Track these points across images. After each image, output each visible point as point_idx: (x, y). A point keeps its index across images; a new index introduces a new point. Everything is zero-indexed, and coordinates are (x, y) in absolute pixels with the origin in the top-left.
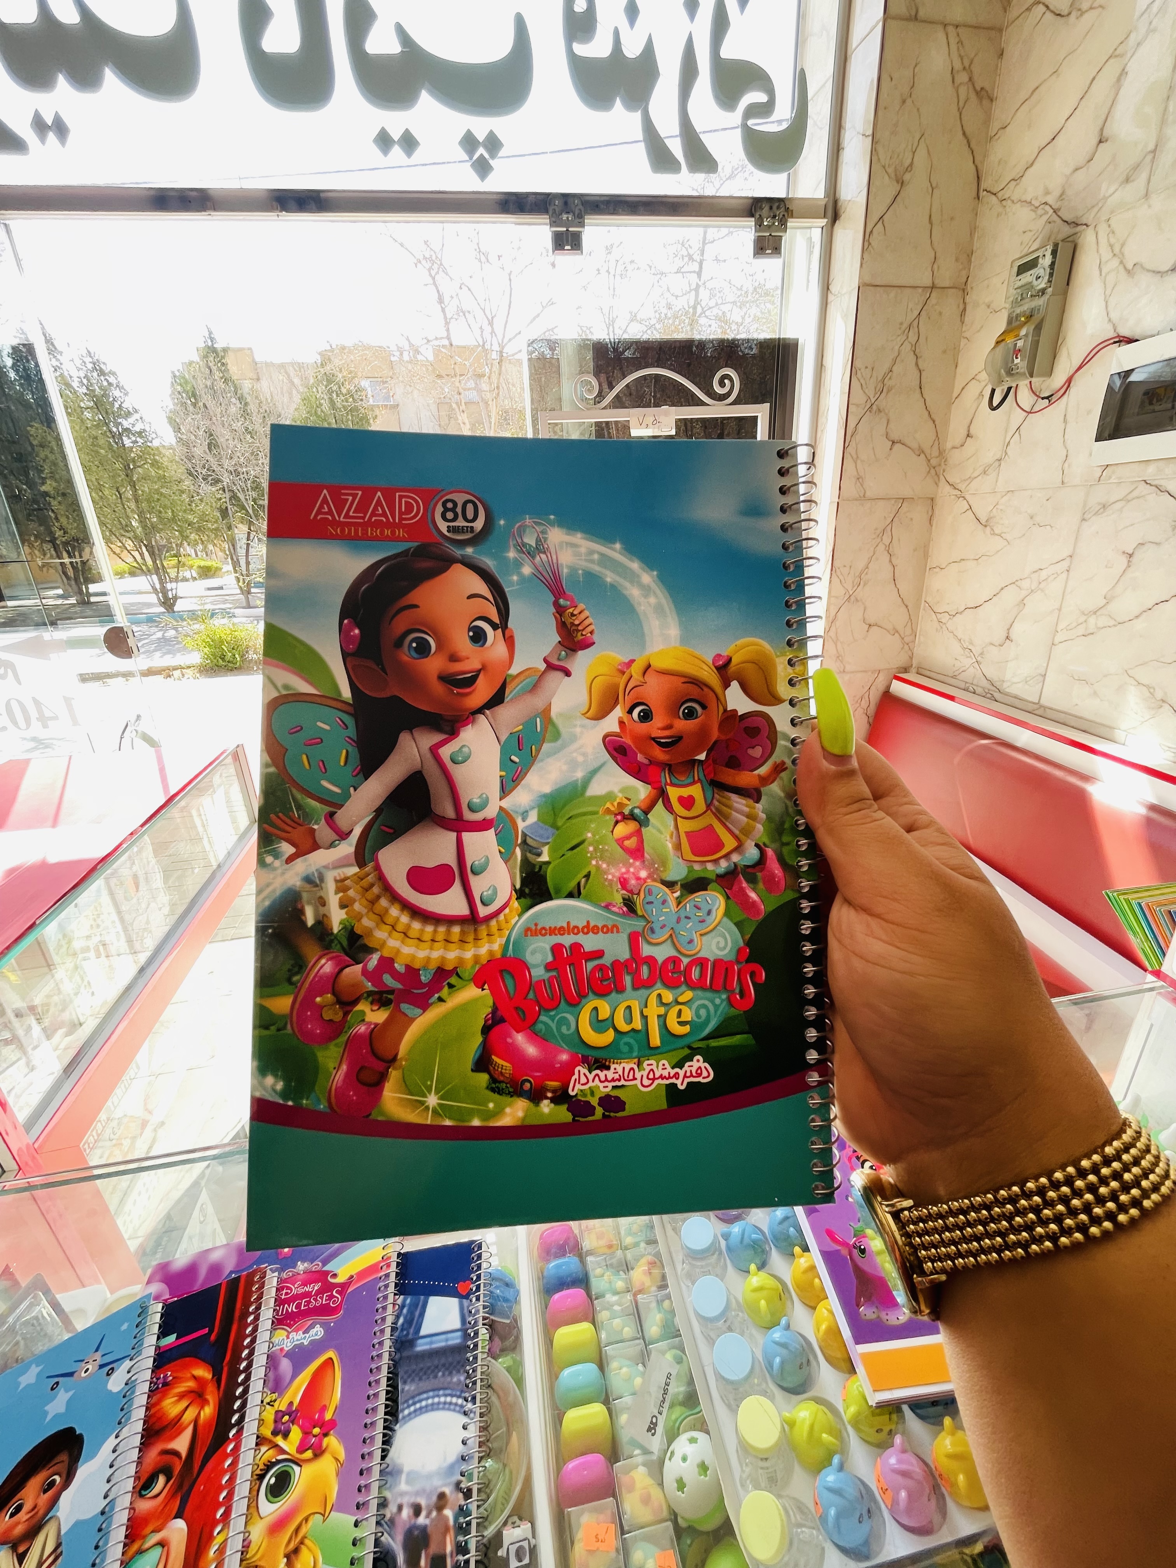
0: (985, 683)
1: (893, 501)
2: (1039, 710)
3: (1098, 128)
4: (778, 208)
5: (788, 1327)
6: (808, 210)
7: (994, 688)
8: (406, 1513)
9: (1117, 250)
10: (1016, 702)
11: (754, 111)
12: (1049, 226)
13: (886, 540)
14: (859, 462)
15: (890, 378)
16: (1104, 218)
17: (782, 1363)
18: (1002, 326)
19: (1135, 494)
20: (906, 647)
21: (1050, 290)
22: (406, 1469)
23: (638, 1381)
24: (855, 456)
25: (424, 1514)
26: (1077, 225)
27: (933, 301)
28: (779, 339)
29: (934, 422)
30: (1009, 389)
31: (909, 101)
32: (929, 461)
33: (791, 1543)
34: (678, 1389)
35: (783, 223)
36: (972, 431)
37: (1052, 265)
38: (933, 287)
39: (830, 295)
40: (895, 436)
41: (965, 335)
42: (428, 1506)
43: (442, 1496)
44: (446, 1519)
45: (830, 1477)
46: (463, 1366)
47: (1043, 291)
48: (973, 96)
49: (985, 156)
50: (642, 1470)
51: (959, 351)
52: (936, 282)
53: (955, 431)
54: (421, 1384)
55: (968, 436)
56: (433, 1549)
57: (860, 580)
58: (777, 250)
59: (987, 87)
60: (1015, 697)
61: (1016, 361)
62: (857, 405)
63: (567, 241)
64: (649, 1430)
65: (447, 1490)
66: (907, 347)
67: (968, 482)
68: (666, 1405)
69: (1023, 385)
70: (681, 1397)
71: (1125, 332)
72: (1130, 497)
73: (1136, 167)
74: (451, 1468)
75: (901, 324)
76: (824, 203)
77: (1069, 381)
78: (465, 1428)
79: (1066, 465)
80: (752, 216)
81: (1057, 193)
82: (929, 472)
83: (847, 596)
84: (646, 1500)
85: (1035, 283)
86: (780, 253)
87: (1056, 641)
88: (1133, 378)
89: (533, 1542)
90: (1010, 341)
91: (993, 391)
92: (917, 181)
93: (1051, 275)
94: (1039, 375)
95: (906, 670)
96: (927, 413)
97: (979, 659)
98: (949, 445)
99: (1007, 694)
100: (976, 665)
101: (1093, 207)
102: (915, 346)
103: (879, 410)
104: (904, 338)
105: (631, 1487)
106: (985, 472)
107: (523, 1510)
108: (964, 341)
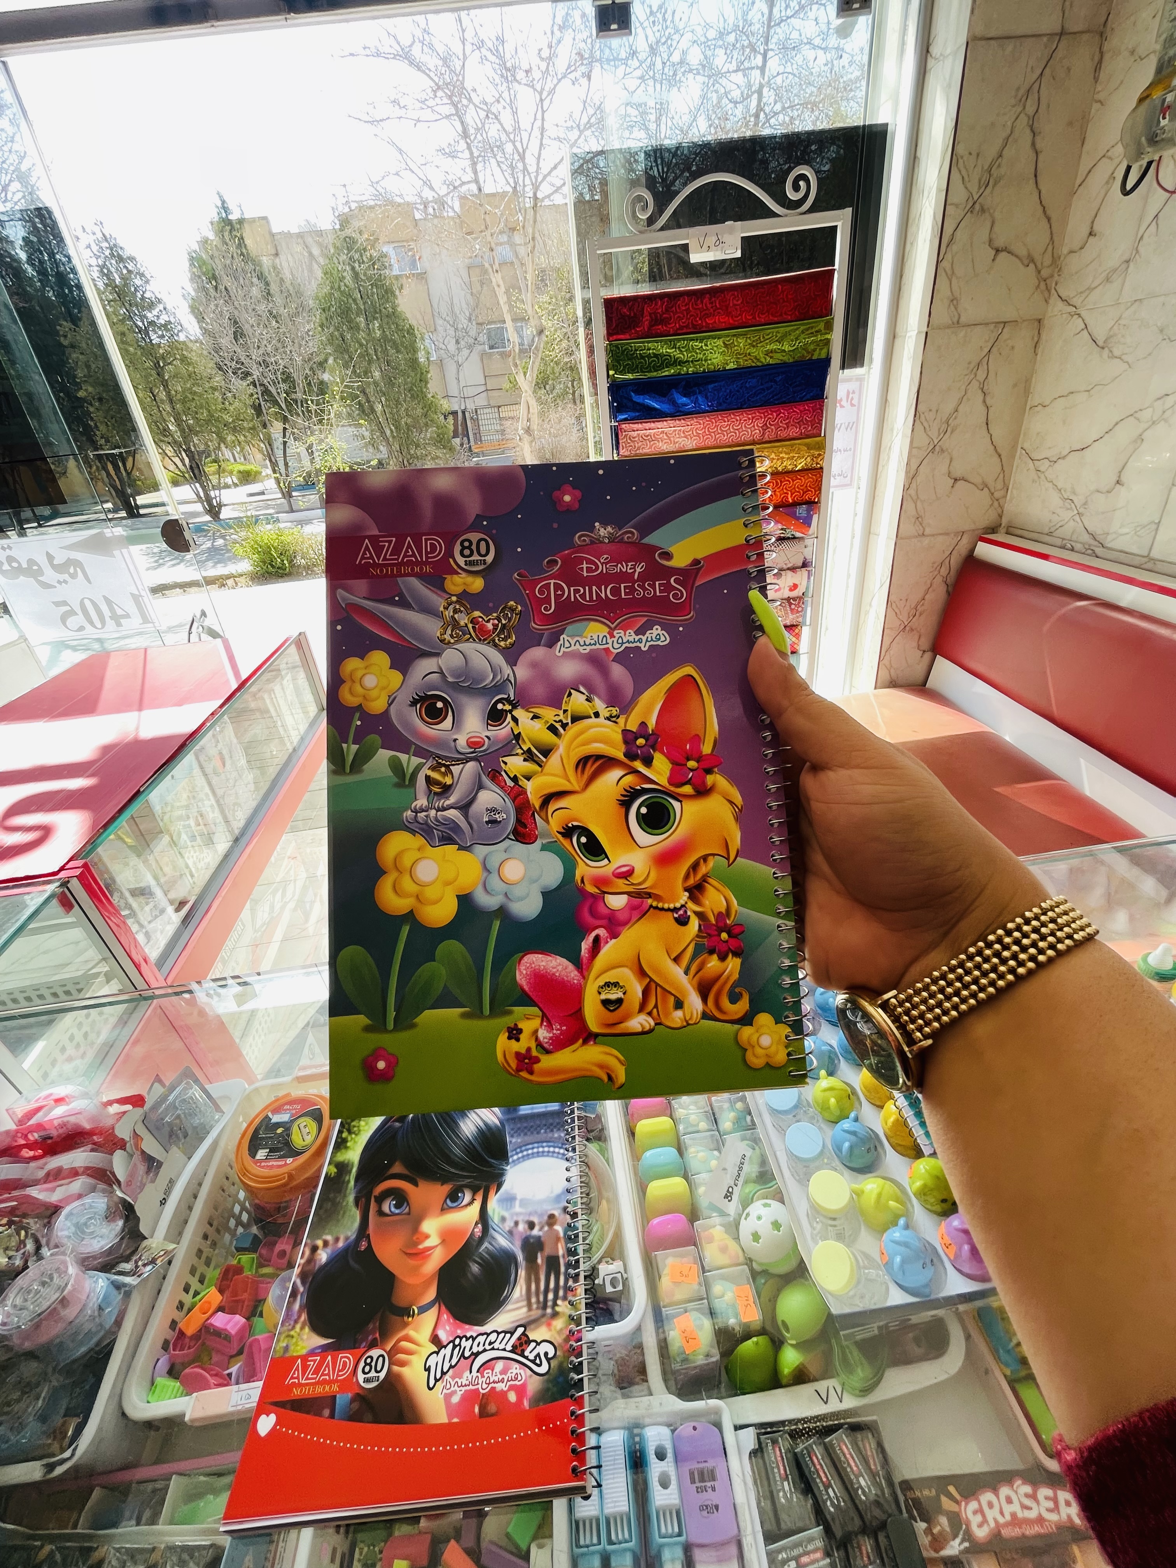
0: (1086, 538)
1: (992, 326)
2: (1149, 563)
5: (856, 1120)
7: (1096, 543)
8: (522, 1227)
10: (1121, 556)
13: (981, 375)
14: (954, 281)
15: (999, 166)
17: (851, 1148)
18: (1148, 77)
20: (996, 503)
22: (519, 1197)
23: (714, 1163)
24: (949, 272)
25: (537, 1228)
27: (1060, 54)
28: (864, 126)
29: (1049, 219)
30: (1150, 164)
32: (1039, 272)
33: (858, 1282)
34: (751, 1169)
36: (1095, 227)
38: (1062, 33)
39: (929, 59)
40: (1000, 243)
41: (1096, 97)
42: (540, 1223)
43: (551, 1216)
44: (557, 1232)
45: (896, 1234)
46: (563, 1126)
50: (718, 1228)
51: (1088, 122)
52: (1066, 25)
53: (1076, 227)
54: (526, 1138)
55: (1091, 234)
56: (548, 1251)
57: (947, 427)
60: (1121, 551)
61: (1163, 123)
62: (957, 206)
63: (614, 18)
64: (726, 1197)
65: (556, 1213)
66: (1023, 120)
67: (1084, 295)
68: (741, 1179)
69: (1168, 156)
70: (754, 1175)
74: (558, 1198)
75: (1018, 89)
78: (567, 1170)
82: (1038, 286)
83: (931, 447)
84: (724, 1250)
86: (870, 7)
89: (625, 1276)
90: (1157, 95)
91: (1129, 168)
95: (993, 530)
96: (1040, 209)
97: (1081, 510)
98: (1065, 251)
99: (1109, 547)
100: (1077, 518)
102: (1033, 118)
103: (983, 210)
104: (1020, 109)
105: (711, 1240)
106: (1108, 279)
107: (615, 1252)
108: (1096, 106)
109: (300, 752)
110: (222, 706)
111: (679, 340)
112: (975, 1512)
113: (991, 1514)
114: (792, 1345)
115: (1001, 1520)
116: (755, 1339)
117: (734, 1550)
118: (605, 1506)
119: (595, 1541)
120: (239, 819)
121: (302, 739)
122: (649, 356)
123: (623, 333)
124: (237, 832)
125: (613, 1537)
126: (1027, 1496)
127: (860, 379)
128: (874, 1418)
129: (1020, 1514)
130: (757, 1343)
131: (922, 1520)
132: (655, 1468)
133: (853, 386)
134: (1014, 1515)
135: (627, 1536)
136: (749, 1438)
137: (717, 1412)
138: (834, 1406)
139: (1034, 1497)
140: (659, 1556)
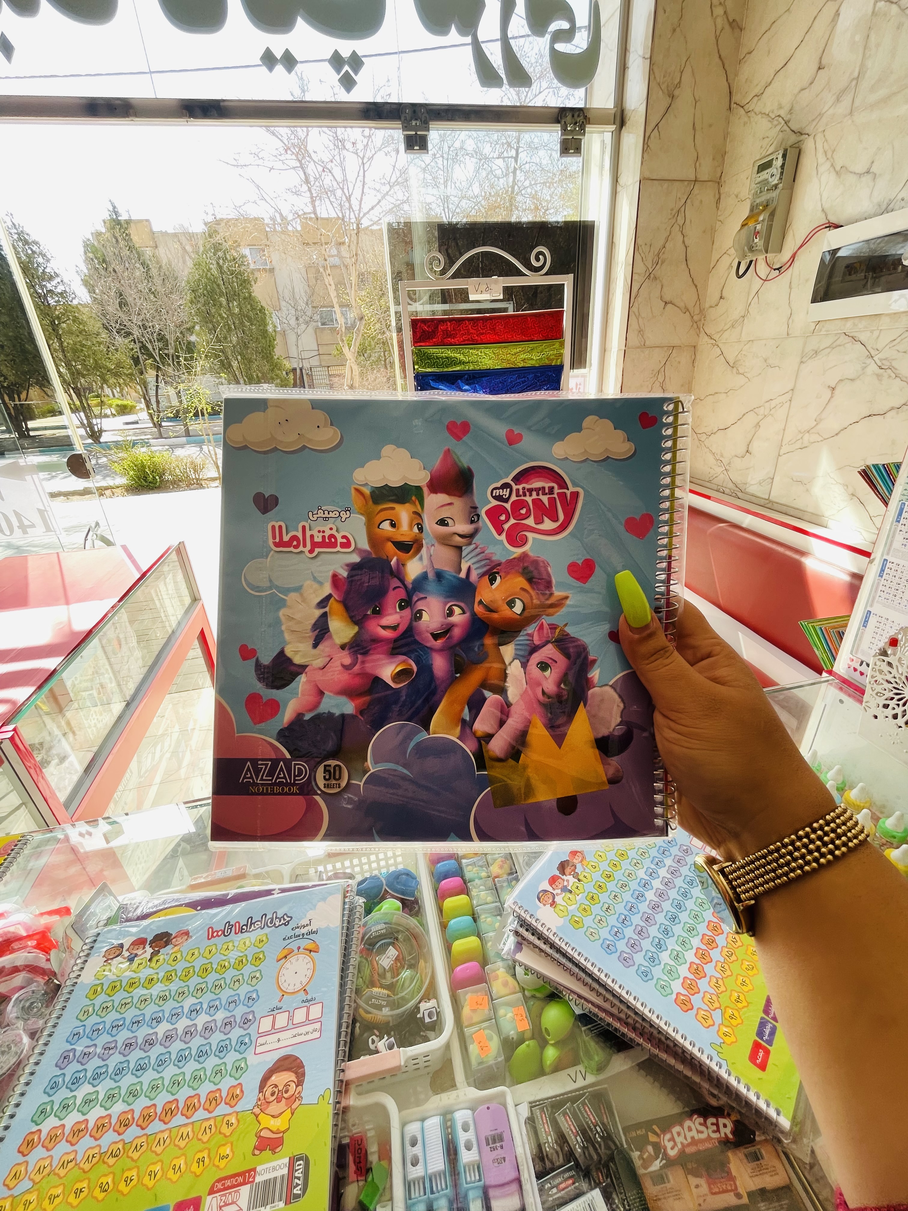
0: (731, 485)
1: (666, 349)
2: (769, 504)
3: (818, 59)
4: (579, 116)
6: (602, 119)
7: (737, 489)
9: (829, 156)
10: (754, 499)
11: (559, 36)
12: (781, 135)
13: (661, 379)
14: (640, 320)
15: (664, 253)
16: (821, 129)
18: (746, 213)
19: (838, 342)
21: (781, 186)
23: (497, 924)
24: (637, 314)
26: (802, 134)
27: (696, 191)
28: (580, 221)
29: (696, 286)
30: (751, 262)
31: (678, 30)
32: (692, 317)
35: (582, 128)
36: (724, 295)
37: (783, 165)
38: (695, 181)
39: (618, 186)
40: (667, 298)
41: (719, 218)
47: (776, 186)
48: (727, 27)
49: (736, 75)
50: (501, 969)
51: (715, 232)
52: (698, 176)
53: (712, 293)
55: (721, 298)
58: (578, 150)
59: (738, 19)
60: (752, 495)
61: (756, 241)
62: (639, 274)
63: (416, 142)
66: (676, 228)
67: (720, 334)
69: (761, 258)
71: (834, 220)
72: (834, 345)
73: (843, 91)
75: (672, 210)
76: (613, 112)
77: (794, 256)
79: (790, 321)
80: (558, 122)
81: (787, 108)
82: (692, 326)
84: (505, 984)
85: (770, 180)
86: (580, 153)
87: (782, 452)
88: (840, 254)
89: (438, 1010)
90: (751, 224)
91: (739, 263)
92: (685, 96)
93: (782, 173)
94: (773, 252)
96: (691, 279)
97: (727, 467)
98: (707, 305)
99: (746, 493)
100: (725, 472)
101: (813, 120)
102: (682, 227)
103: (655, 278)
104: (674, 221)
105: (497, 978)
106: (733, 326)
107: (431, 993)
108: (719, 223)
109: (177, 634)
110: (120, 601)
111: (463, 348)
112: (669, 1141)
113: (679, 1140)
114: (552, 1045)
115: (685, 1142)
116: (527, 1043)
117: (514, 1187)
118: (429, 1168)
119: (422, 1193)
120: (131, 687)
121: (179, 623)
122: (442, 358)
123: (424, 341)
124: (128, 698)
125: (434, 1189)
126: (700, 1124)
127: (584, 376)
128: (606, 1086)
129: (696, 1138)
130: (528, 1046)
131: (637, 1150)
132: (462, 1137)
133: (580, 380)
134: (693, 1138)
135: (444, 1186)
136: (524, 1111)
137: (503, 1095)
138: (581, 1083)
139: (704, 1124)
140: (466, 1196)
